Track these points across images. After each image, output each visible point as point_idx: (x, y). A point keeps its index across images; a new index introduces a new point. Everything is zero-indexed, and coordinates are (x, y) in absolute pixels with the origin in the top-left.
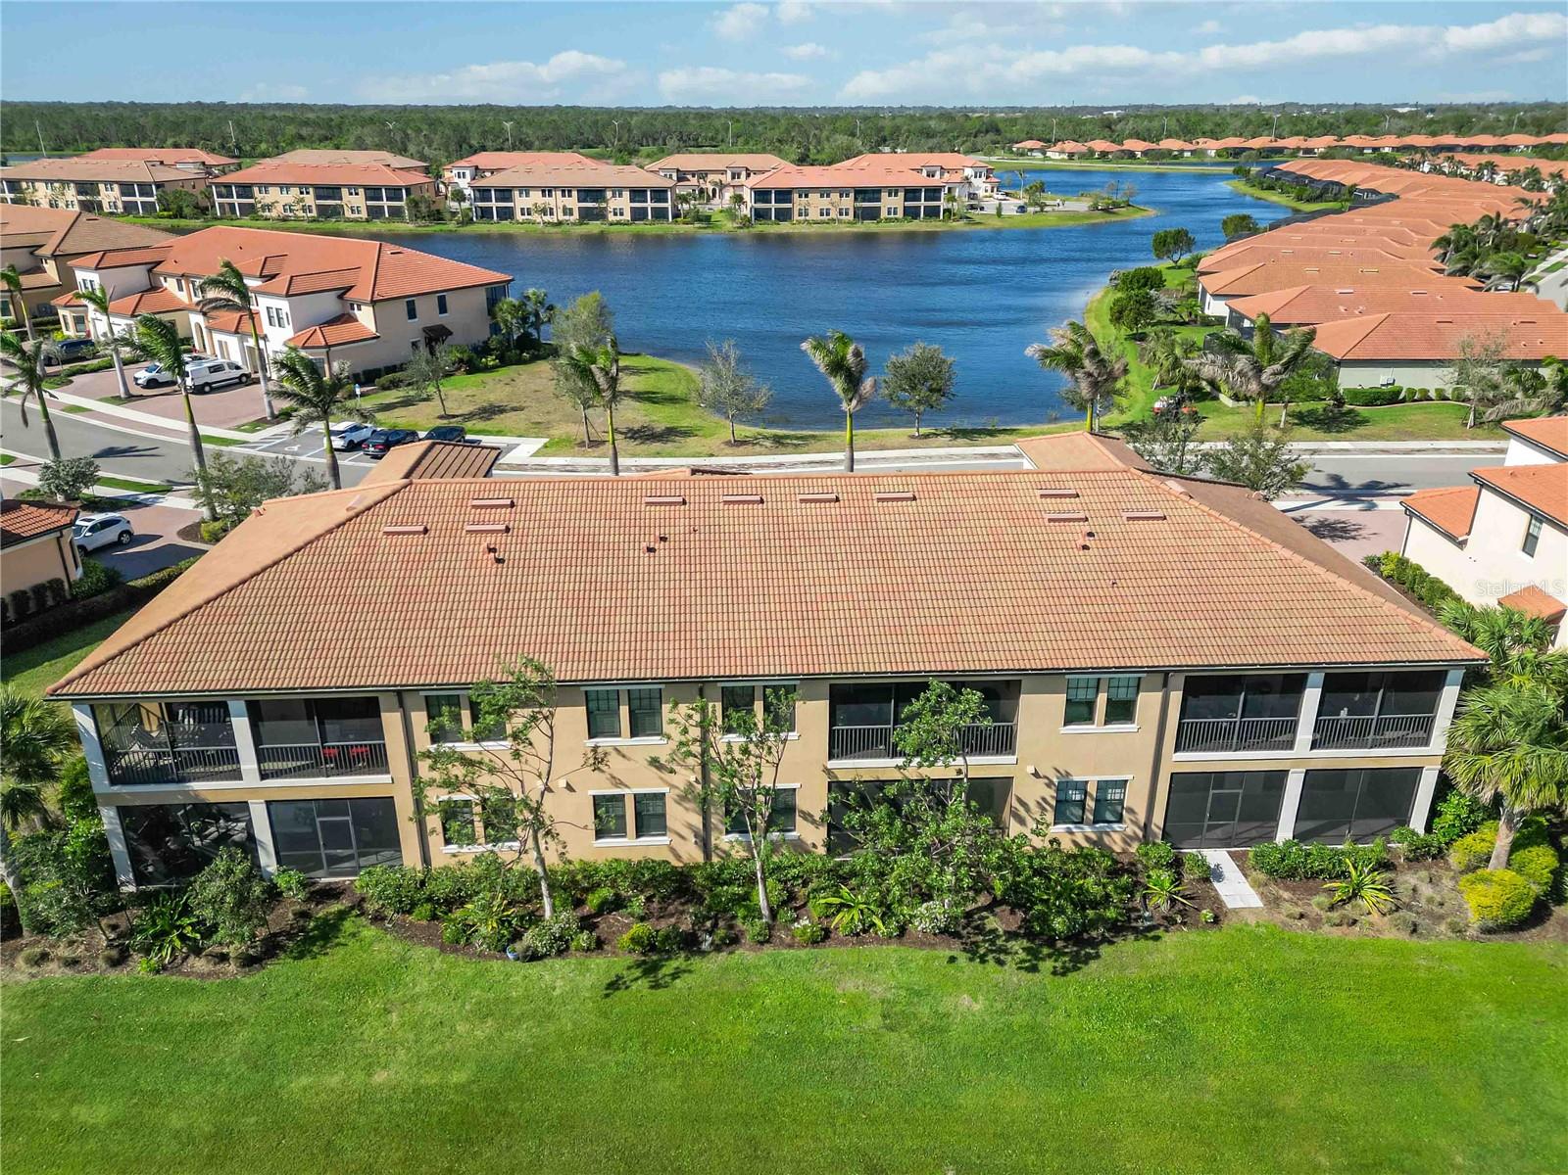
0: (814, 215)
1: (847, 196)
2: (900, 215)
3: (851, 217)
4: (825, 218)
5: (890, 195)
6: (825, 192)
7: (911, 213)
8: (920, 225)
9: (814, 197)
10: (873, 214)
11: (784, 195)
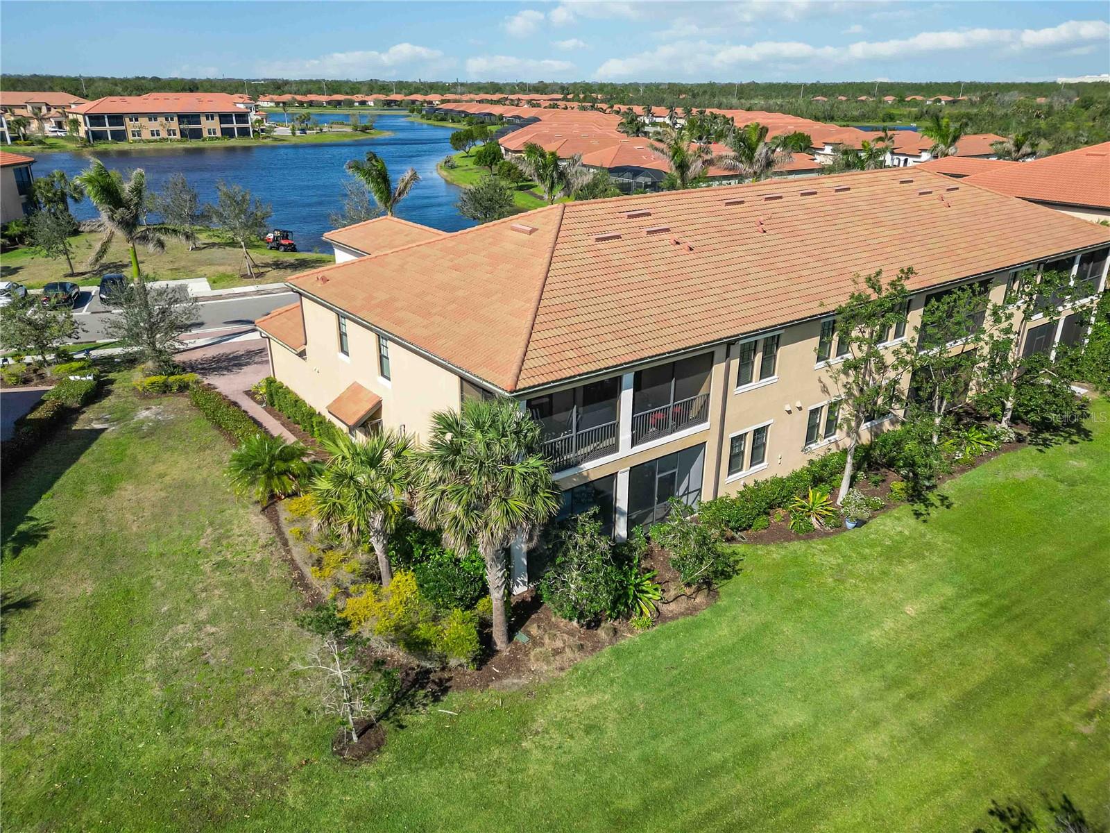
0: (146, 135)
1: (172, 119)
2: (219, 134)
3: (178, 136)
4: (156, 137)
5: (208, 119)
6: (153, 116)
7: (227, 133)
8: (236, 142)
9: (143, 121)
10: (197, 134)
11: (117, 119)
